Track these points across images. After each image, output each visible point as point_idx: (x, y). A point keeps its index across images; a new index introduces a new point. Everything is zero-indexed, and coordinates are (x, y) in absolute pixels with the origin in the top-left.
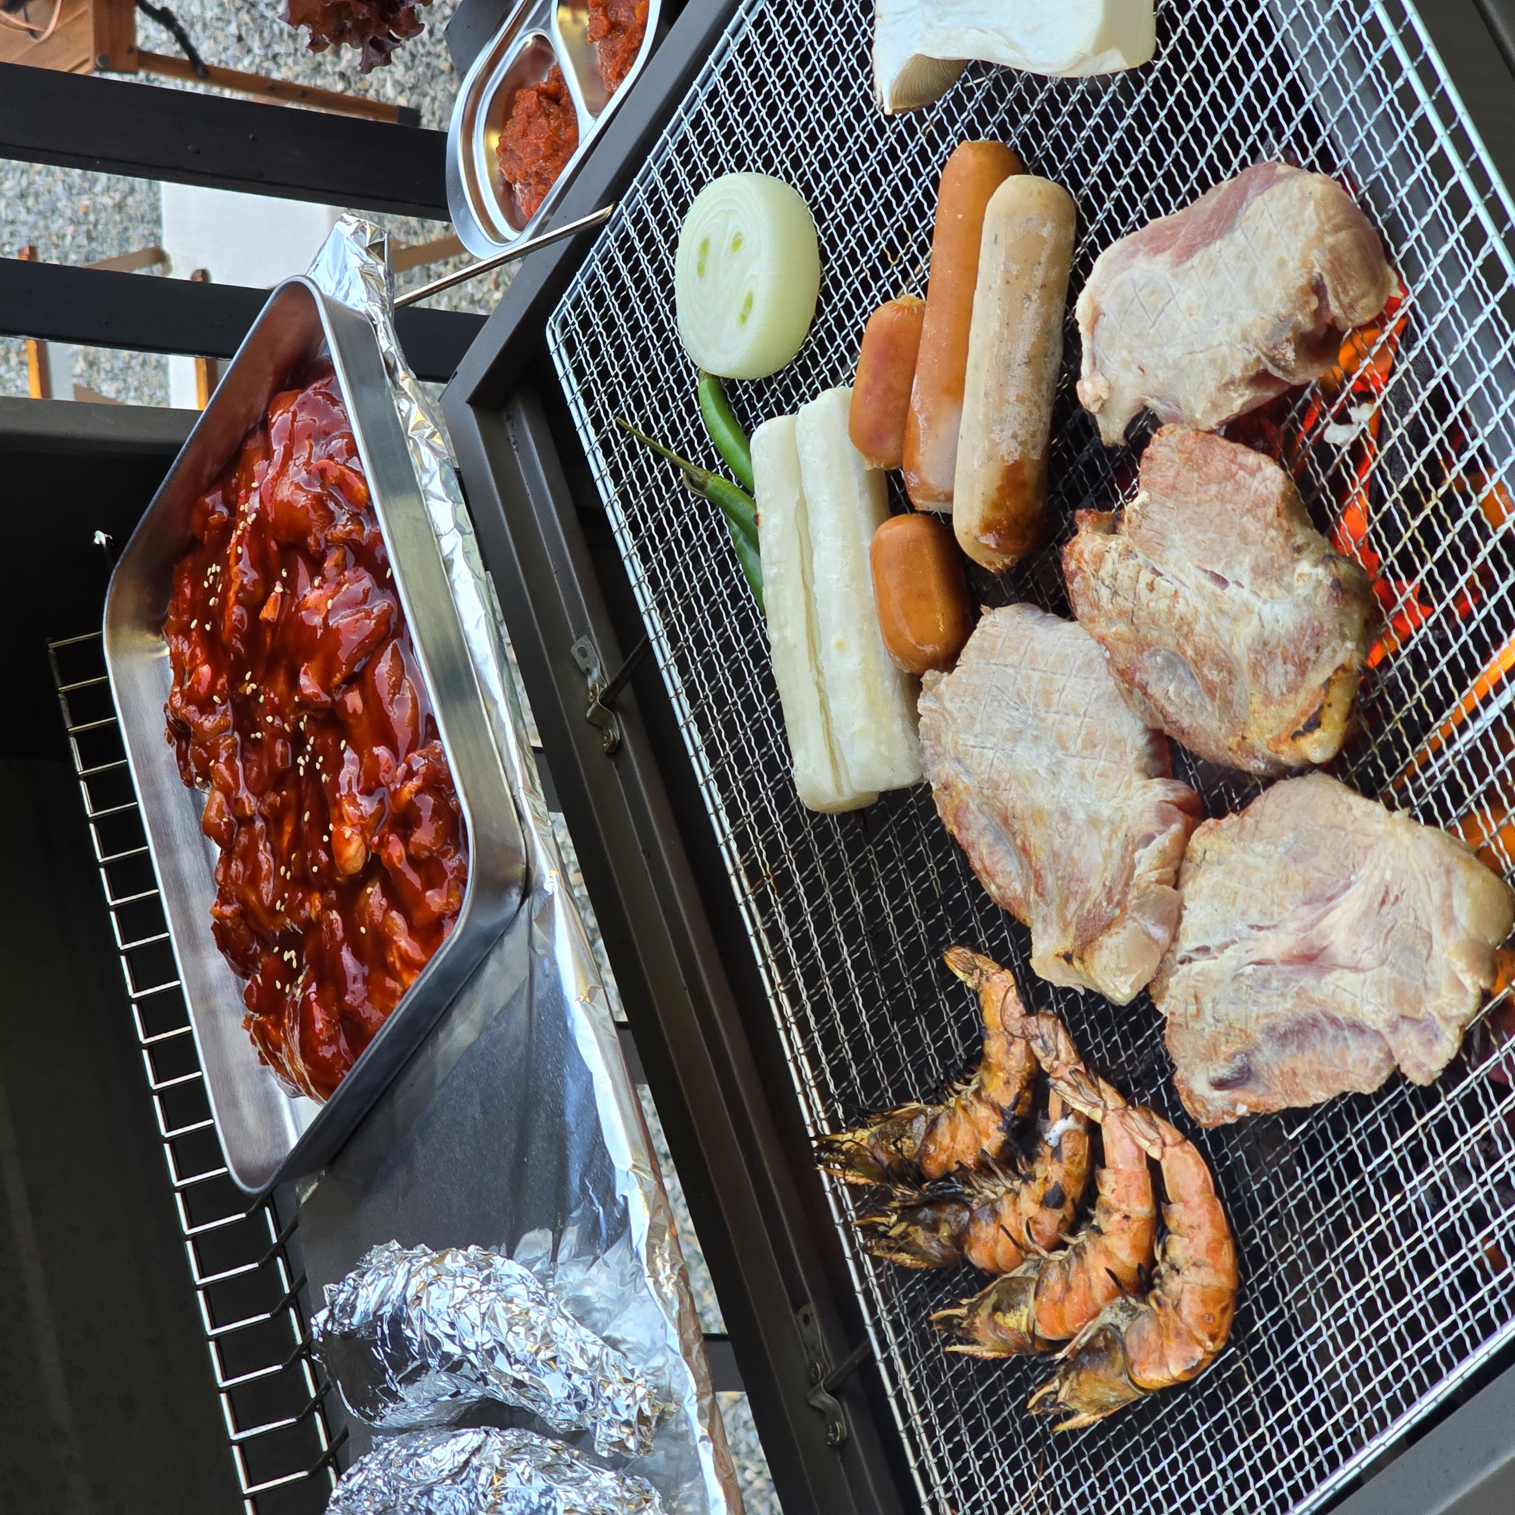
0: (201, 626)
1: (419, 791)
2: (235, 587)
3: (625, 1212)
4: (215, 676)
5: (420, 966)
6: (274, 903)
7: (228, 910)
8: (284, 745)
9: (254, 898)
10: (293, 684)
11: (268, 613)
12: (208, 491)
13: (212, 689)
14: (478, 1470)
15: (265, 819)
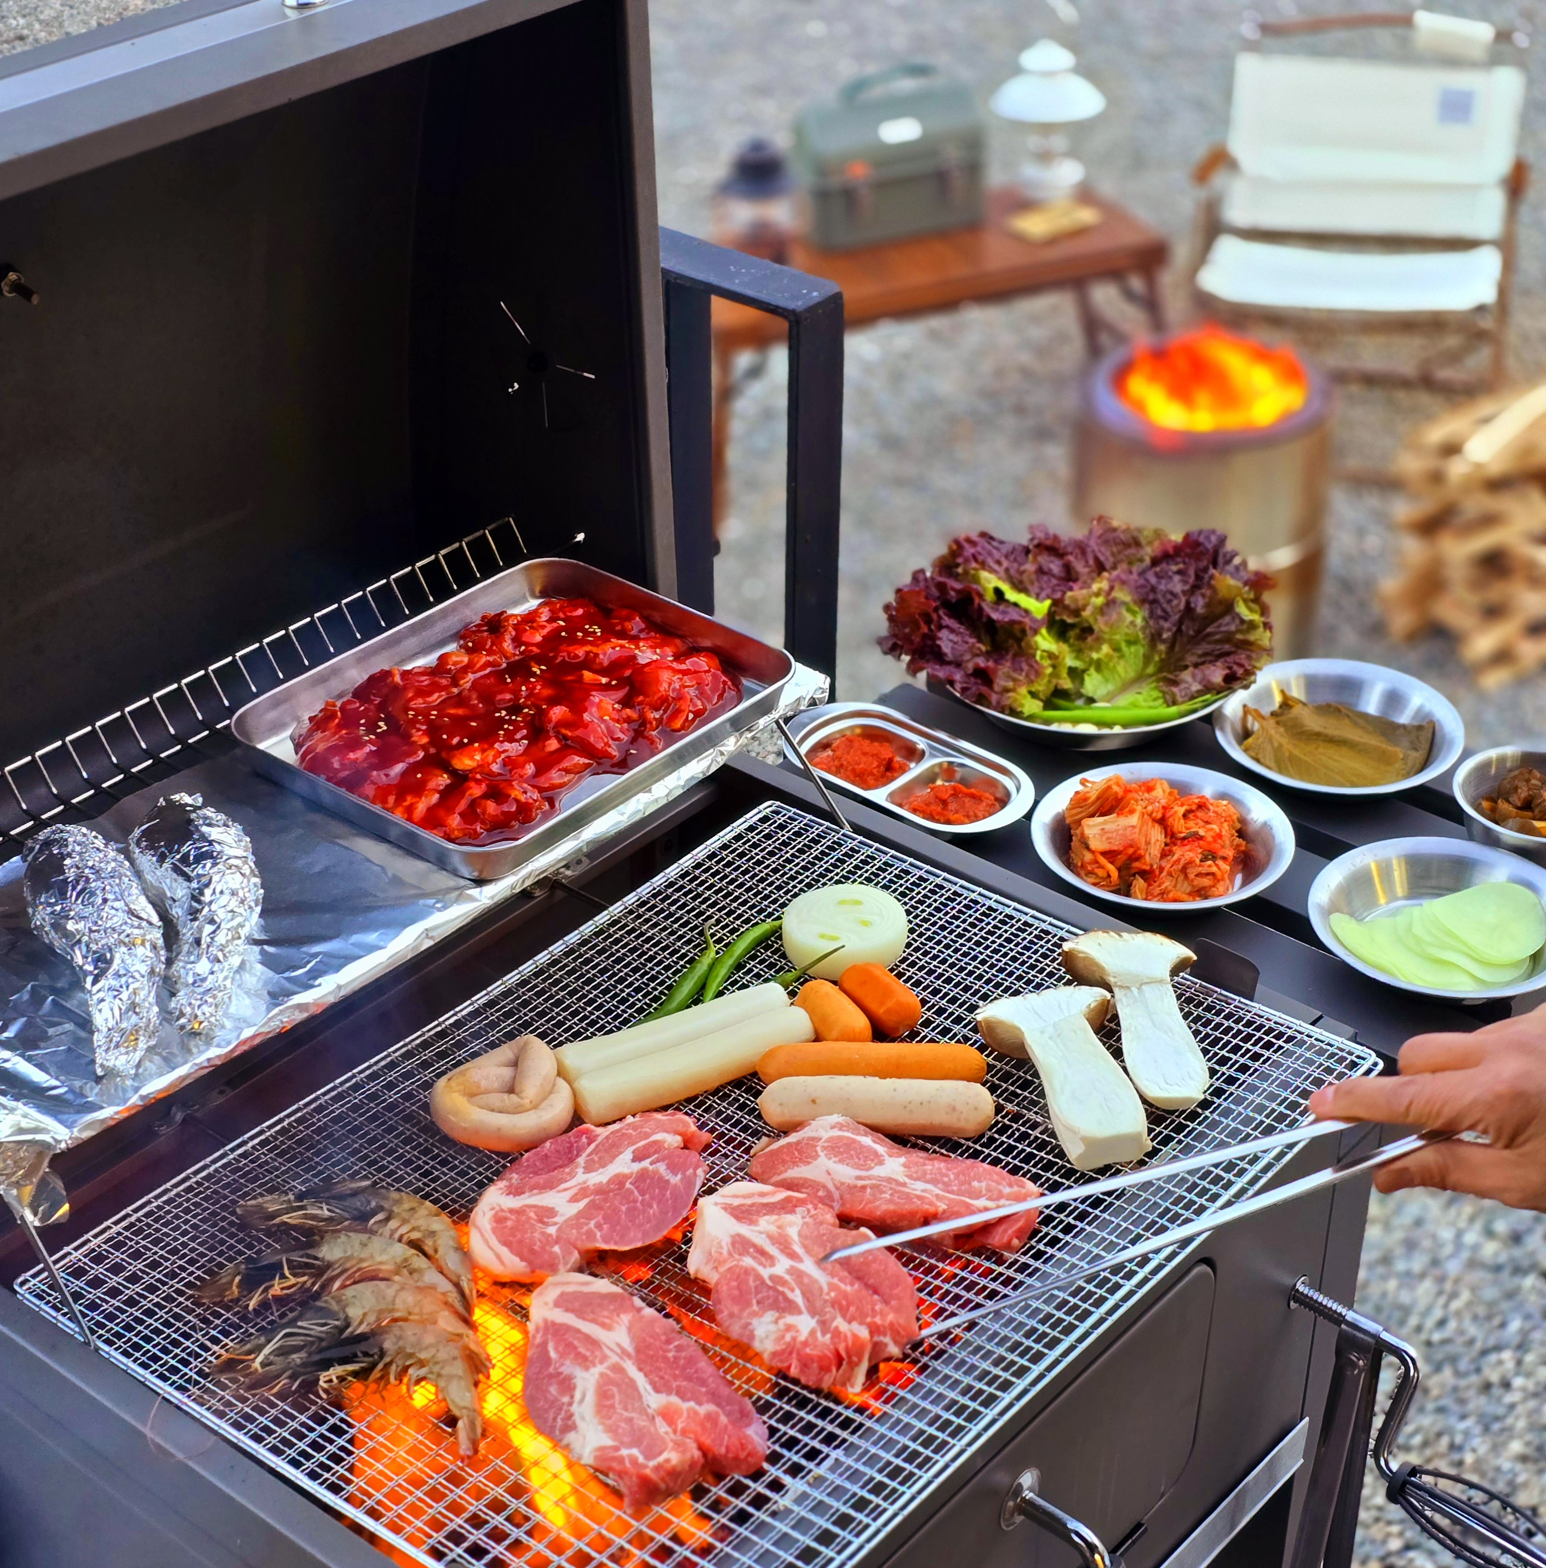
0: (561, 629)
1: (517, 800)
2: (595, 650)
3: (312, 986)
4: (537, 645)
5: (410, 819)
6: (412, 709)
7: (397, 679)
8: (510, 700)
9: (410, 695)
10: (553, 702)
11: (588, 675)
12: (642, 618)
13: (527, 644)
14: (139, 927)
15: (460, 693)
